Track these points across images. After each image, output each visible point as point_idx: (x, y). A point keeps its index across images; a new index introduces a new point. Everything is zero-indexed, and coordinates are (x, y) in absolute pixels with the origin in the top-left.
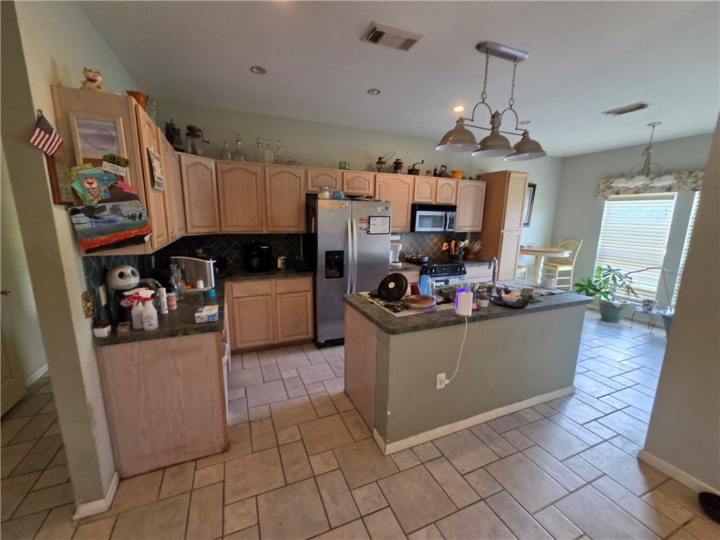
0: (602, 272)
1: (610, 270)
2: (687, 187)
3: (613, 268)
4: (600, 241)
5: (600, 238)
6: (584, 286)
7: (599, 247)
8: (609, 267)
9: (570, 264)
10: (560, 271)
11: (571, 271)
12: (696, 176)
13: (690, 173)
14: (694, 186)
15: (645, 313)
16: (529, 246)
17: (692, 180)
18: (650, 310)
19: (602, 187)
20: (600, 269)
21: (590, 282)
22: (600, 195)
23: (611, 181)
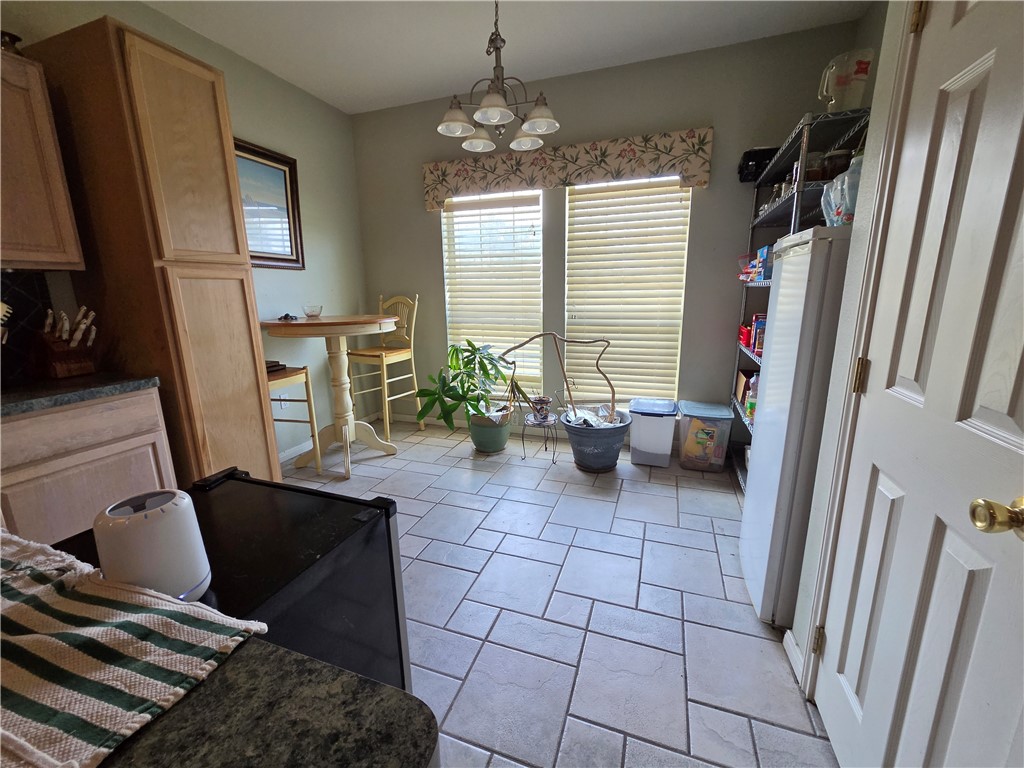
0: (460, 357)
1: (474, 350)
2: (555, 179)
3: (477, 345)
4: (447, 295)
5: (447, 288)
6: (434, 394)
7: (447, 306)
8: (470, 344)
9: (404, 346)
10: (387, 365)
11: (410, 359)
12: (564, 157)
13: (555, 149)
14: (562, 175)
15: (539, 425)
16: (310, 316)
17: (558, 164)
18: (546, 417)
19: (430, 179)
20: (457, 351)
21: (443, 381)
22: (428, 198)
23: (442, 165)
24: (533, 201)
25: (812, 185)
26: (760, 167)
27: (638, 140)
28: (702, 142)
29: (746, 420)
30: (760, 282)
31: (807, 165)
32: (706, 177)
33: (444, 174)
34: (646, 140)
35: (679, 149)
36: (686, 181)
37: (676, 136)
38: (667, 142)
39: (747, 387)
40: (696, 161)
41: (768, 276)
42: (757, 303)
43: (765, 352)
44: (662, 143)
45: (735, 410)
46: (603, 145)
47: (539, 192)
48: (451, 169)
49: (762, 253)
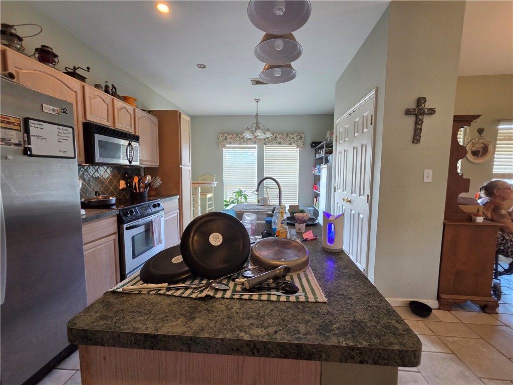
5: (224, 172)
9: (211, 192)
10: (208, 198)
19: (221, 139)
22: (220, 144)
23: (226, 135)
24: (255, 148)
25: (327, 155)
26: (316, 146)
27: (285, 135)
28: (301, 137)
29: (317, 208)
30: (318, 174)
31: (325, 150)
32: (303, 146)
33: (226, 138)
34: (287, 135)
35: (296, 138)
36: (298, 146)
37: (295, 135)
38: (293, 136)
39: (316, 201)
40: (300, 142)
41: (320, 172)
42: (317, 179)
43: (320, 191)
44: (292, 136)
45: (314, 208)
46: (276, 135)
47: (256, 146)
48: (229, 137)
49: (318, 166)
